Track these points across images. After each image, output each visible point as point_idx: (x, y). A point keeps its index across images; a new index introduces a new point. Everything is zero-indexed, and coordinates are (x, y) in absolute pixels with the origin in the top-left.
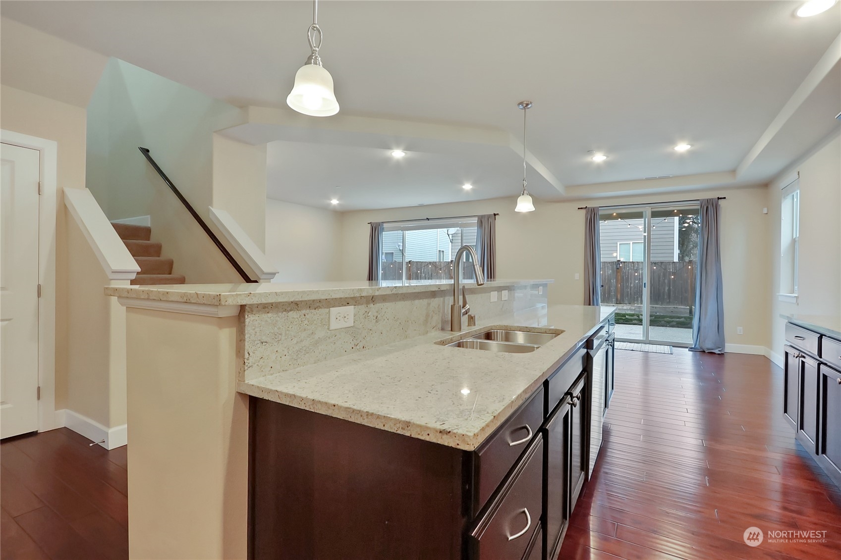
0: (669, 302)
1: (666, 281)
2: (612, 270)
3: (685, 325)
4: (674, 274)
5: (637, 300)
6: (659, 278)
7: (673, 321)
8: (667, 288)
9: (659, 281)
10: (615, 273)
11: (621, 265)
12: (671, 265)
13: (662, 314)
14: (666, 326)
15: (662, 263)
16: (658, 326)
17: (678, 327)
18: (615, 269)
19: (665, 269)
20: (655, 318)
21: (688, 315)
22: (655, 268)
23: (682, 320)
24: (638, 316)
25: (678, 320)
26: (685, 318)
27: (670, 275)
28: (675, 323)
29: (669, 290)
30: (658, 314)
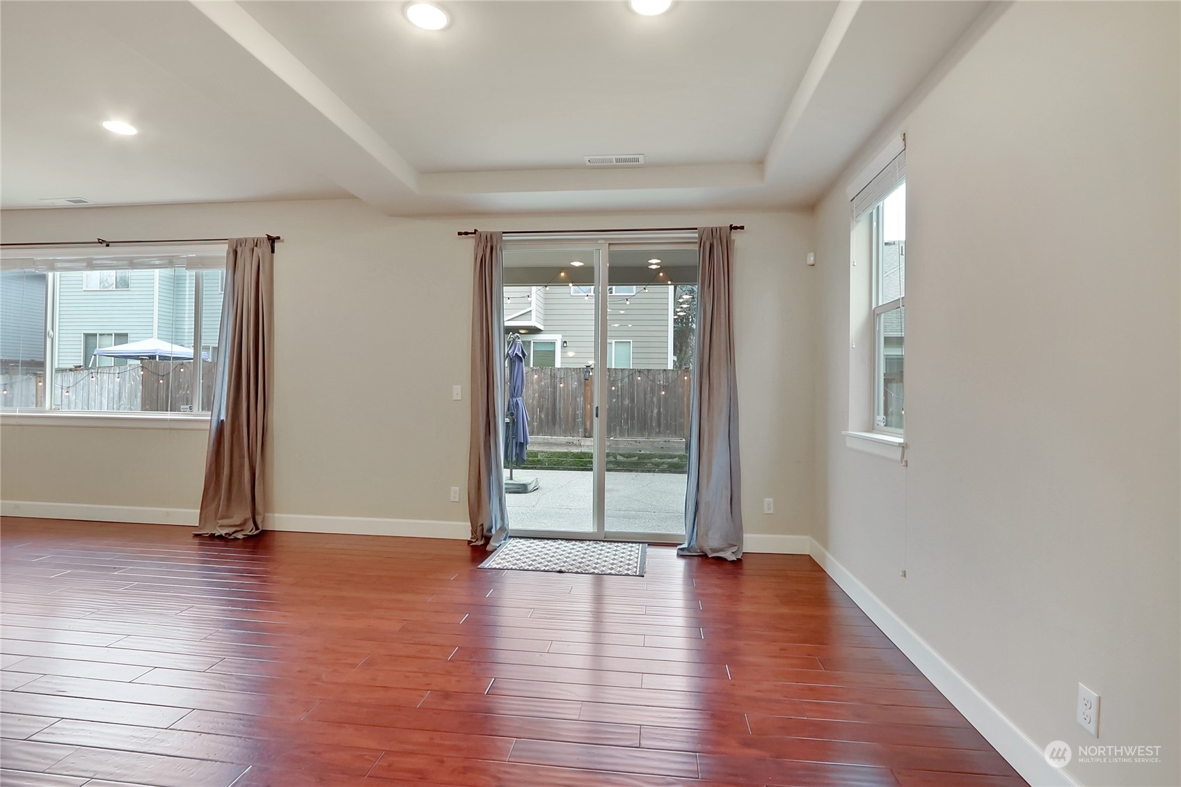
0: (659, 432)
1: (655, 399)
2: (579, 381)
3: (679, 468)
4: (665, 388)
5: (615, 430)
6: (645, 395)
7: (663, 463)
8: (656, 411)
9: (645, 399)
10: (583, 386)
11: (591, 374)
12: (662, 375)
13: (648, 452)
14: (654, 472)
15: (649, 370)
16: (642, 471)
17: (671, 472)
18: (583, 380)
19: (653, 381)
20: (639, 459)
21: (683, 453)
22: (639, 378)
23: (676, 460)
24: (615, 457)
25: (670, 460)
26: (680, 457)
27: (660, 390)
28: (666, 466)
29: (659, 413)
30: (642, 452)
